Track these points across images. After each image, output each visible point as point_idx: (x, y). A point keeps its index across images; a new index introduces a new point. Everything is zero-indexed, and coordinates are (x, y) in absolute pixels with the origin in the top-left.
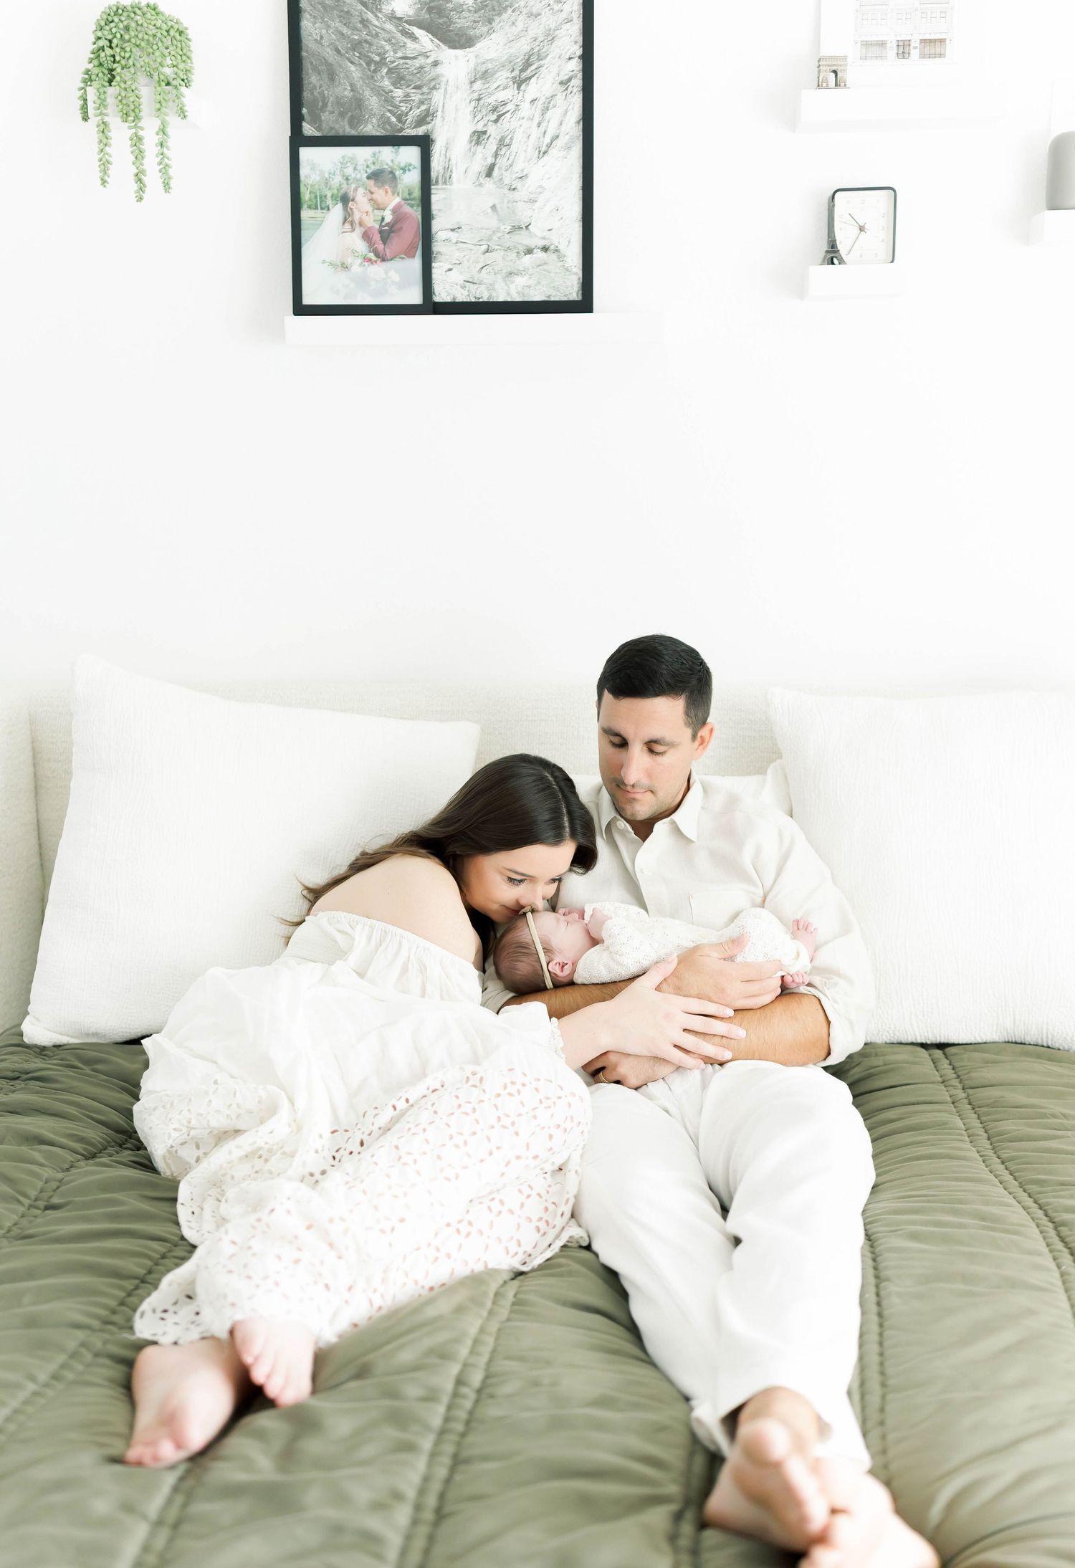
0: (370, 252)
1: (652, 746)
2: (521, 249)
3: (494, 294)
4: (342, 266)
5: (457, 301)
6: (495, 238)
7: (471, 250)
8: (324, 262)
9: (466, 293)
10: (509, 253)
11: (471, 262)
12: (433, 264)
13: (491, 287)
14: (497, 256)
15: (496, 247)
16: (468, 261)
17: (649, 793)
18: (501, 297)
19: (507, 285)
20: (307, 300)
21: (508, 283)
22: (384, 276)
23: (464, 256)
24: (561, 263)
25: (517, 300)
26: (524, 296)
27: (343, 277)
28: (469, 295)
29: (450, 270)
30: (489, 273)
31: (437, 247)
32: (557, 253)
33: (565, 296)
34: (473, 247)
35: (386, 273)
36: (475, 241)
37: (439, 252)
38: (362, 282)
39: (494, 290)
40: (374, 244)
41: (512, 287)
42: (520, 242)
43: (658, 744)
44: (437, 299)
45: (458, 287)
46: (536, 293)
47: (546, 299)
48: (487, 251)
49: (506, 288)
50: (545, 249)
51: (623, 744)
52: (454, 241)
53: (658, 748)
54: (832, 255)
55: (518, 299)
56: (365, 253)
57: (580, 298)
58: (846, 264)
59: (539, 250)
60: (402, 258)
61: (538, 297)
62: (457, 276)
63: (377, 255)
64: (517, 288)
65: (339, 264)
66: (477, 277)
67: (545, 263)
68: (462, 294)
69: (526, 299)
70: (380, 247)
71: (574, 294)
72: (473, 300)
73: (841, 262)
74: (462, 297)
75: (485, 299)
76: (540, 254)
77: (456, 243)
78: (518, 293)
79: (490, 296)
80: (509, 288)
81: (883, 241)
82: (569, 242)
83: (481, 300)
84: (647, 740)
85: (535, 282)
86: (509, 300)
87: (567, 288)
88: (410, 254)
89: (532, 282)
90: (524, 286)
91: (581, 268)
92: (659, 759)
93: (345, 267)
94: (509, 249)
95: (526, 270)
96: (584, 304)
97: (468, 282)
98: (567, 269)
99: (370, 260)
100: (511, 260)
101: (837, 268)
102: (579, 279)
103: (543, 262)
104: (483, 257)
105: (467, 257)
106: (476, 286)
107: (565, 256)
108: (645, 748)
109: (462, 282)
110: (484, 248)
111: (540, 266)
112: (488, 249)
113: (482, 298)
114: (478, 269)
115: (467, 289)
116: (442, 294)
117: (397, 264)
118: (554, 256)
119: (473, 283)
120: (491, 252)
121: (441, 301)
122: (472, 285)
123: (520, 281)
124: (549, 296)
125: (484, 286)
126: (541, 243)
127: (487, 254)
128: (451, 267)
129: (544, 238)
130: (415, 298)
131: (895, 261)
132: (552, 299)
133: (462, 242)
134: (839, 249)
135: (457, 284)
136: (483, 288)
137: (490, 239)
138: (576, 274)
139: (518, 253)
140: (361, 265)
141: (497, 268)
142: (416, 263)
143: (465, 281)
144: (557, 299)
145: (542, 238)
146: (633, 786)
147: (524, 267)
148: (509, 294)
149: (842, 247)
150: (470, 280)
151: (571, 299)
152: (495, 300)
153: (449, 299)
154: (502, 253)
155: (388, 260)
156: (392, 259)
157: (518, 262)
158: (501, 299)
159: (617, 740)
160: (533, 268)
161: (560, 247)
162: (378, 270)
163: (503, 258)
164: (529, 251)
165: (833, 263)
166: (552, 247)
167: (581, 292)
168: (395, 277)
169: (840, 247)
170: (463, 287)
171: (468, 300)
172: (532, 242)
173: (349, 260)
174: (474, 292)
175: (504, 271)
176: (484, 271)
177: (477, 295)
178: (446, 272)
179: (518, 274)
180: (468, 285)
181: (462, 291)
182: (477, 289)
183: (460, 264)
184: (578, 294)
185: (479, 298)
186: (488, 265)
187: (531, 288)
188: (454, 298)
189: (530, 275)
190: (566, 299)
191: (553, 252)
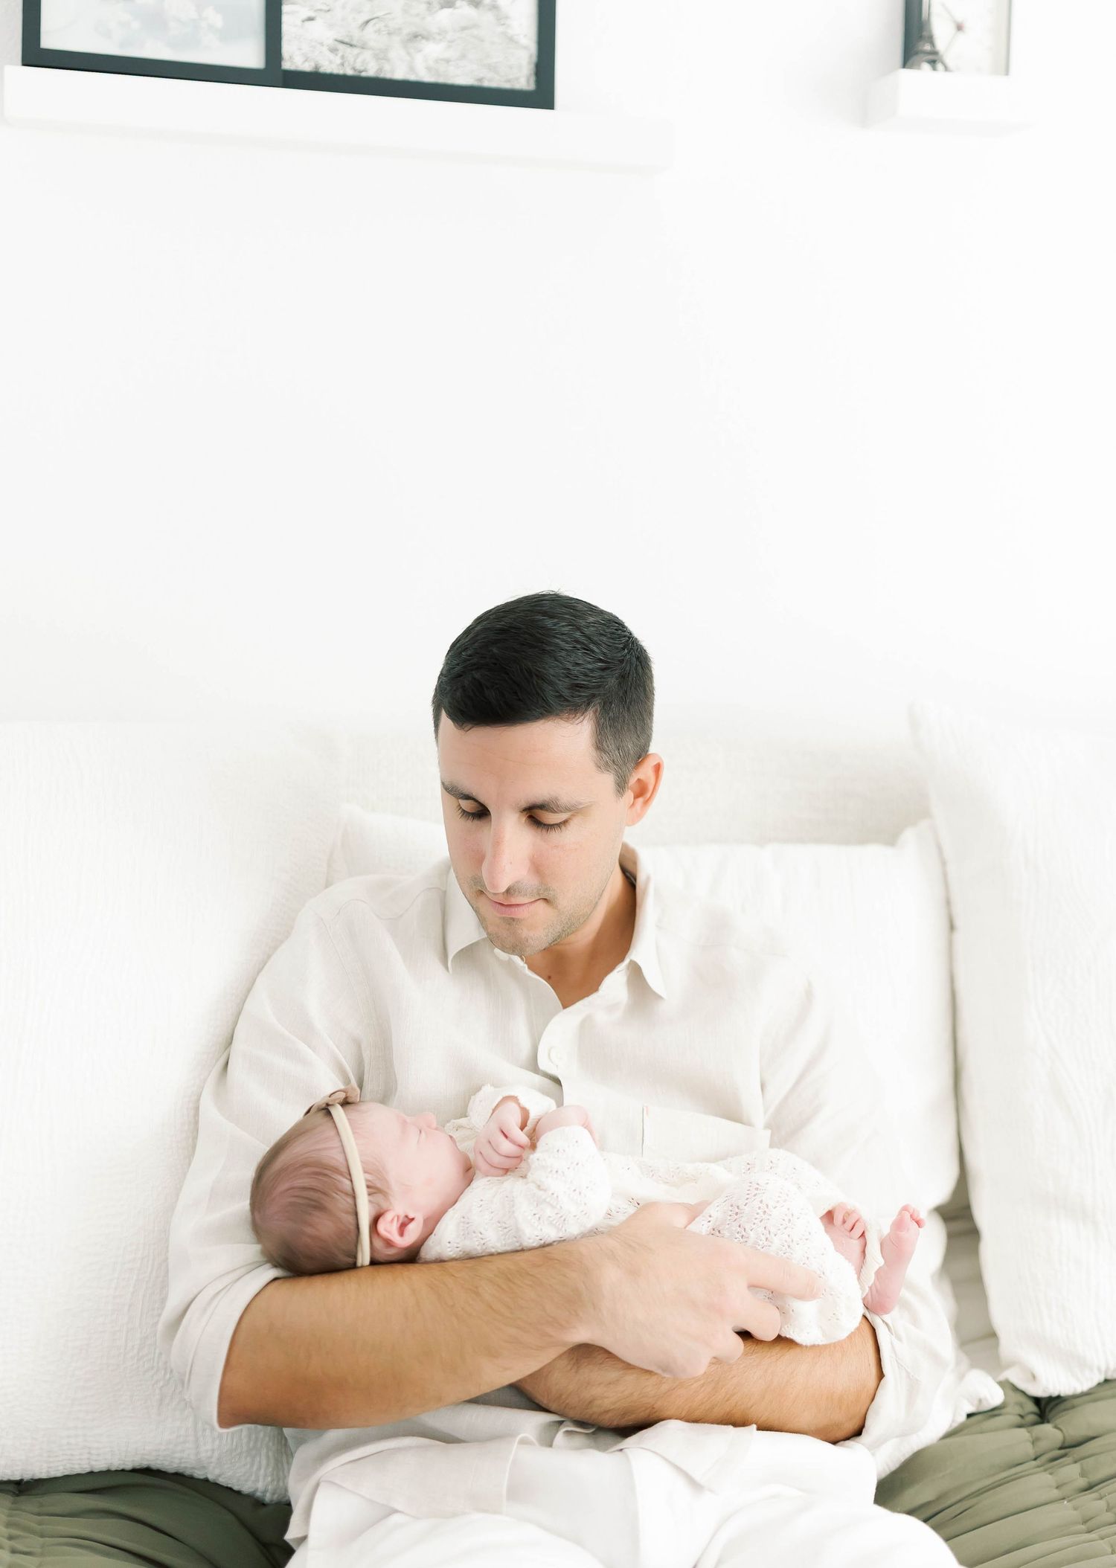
1: (535, 815)
3: (387, 66)
5: (323, 70)
9: (338, 61)
10: (414, 4)
11: (348, 9)
13: (382, 56)
14: (394, 5)
16: (344, 7)
17: (542, 904)
18: (399, 72)
19: (409, 54)
20: (53, 39)
21: (411, 51)
22: (197, 17)
24: (500, 29)
25: (426, 80)
26: (439, 76)
28: (342, 64)
29: (311, 19)
30: (379, 31)
32: (494, 12)
33: (509, 81)
35: (199, 12)
38: (155, 22)
39: (388, 60)
41: (419, 57)
43: (547, 810)
44: (287, 65)
45: (325, 49)
46: (459, 72)
47: (475, 84)
49: (408, 57)
50: (475, 2)
51: (482, 813)
53: (550, 817)
55: (427, 77)
57: (533, 86)
59: (464, 3)
61: (462, 78)
62: (322, 32)
64: (426, 61)
66: (357, 36)
67: (477, 26)
68: (331, 62)
69: (441, 80)
71: (523, 79)
72: (350, 72)
74: (331, 65)
75: (371, 72)
76: (464, 9)
78: (429, 69)
79: (380, 70)
80: (413, 57)
83: (364, 74)
84: (524, 804)
85: (457, 54)
86: (412, 78)
87: (511, 68)
89: (453, 53)
90: (438, 59)
91: (536, 39)
92: (554, 835)
95: (442, 32)
96: (541, 95)
97: (342, 42)
98: (511, 40)
100: (416, 14)
102: (530, 55)
103: (472, 22)
104: (369, 4)
105: (341, 1)
106: (356, 51)
107: (507, 17)
108: (524, 819)
109: (331, 42)
111: (464, 29)
113: (365, 70)
114: (361, 22)
115: (340, 54)
116: (295, 57)
118: (489, 16)
119: (352, 45)
121: (295, 68)
122: (349, 50)
123: (432, 49)
124: (480, 80)
125: (371, 52)
128: (312, 14)
130: (252, 57)
132: (486, 84)
135: (322, 45)
136: (367, 55)
138: (525, 48)
139: (430, 3)
141: (393, 26)
143: (336, 40)
144: (492, 85)
147: (439, 28)
148: (412, 69)
150: (346, 40)
151: (517, 86)
152: (389, 75)
153: (307, 67)
157: (429, 19)
158: (399, 75)
159: (466, 805)
160: (455, 30)
161: (501, 3)
162: (183, 5)
163: (402, 9)
164: (448, 4)
167: (533, 79)
170: (333, 50)
171: (341, 72)
174: (352, 60)
175: (405, 31)
176: (370, 27)
177: (359, 66)
178: (303, 21)
179: (426, 37)
180: (341, 47)
181: (331, 56)
182: (358, 55)
183: (329, 11)
184: (528, 81)
185: (361, 72)
186: (377, 18)
187: (450, 63)
188: (316, 67)
189: (449, 42)
190: (507, 86)
191: (490, 10)
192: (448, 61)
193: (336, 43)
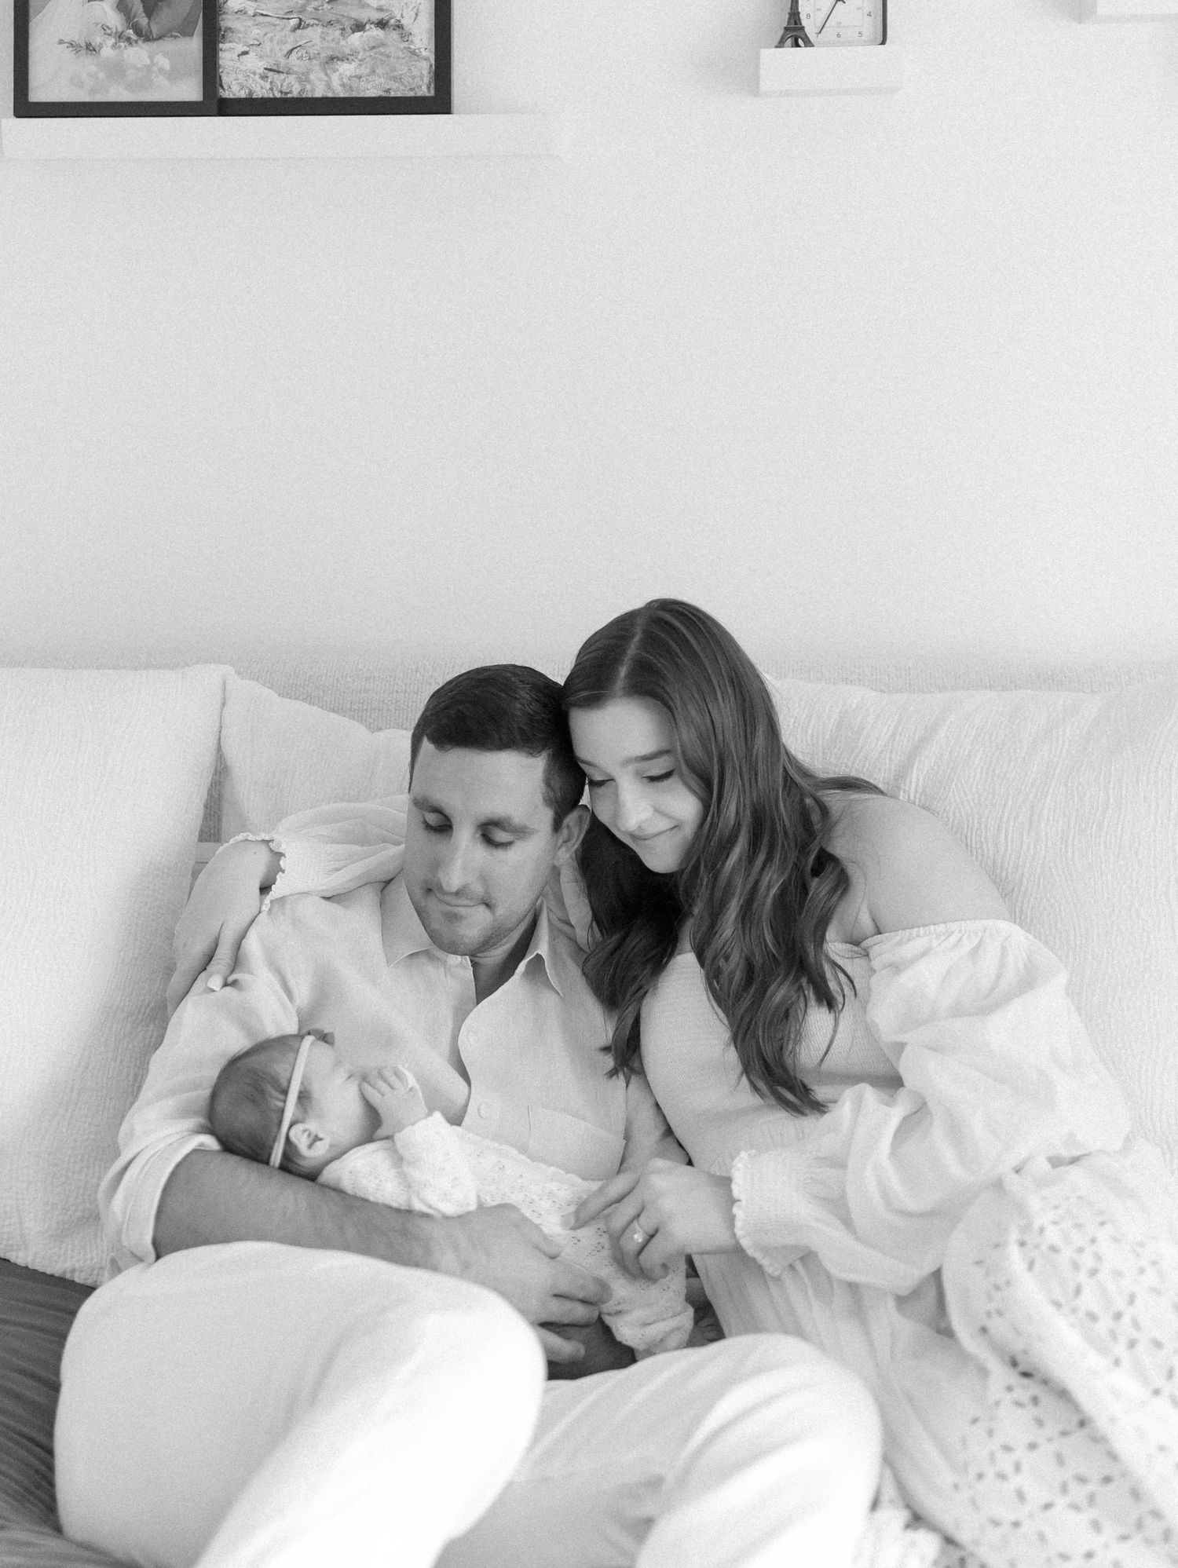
0: (128, 28)
1: (489, 831)
2: (348, 24)
3: (308, 87)
4: (87, 48)
5: (254, 96)
6: (310, 9)
7: (276, 25)
8: (61, 42)
9: (268, 86)
10: (330, 31)
11: (275, 42)
12: (221, 45)
13: (304, 78)
14: (313, 34)
15: (312, 22)
16: (271, 40)
17: (482, 908)
19: (326, 74)
20: (39, 94)
21: (329, 71)
22: (149, 63)
23: (265, 34)
24: (406, 44)
25: (342, 95)
26: (352, 91)
27: (87, 66)
28: (272, 89)
29: (245, 53)
30: (301, 58)
31: (227, 22)
32: (399, 31)
33: (411, 90)
34: (278, 22)
35: (151, 57)
36: (281, 13)
37: (230, 28)
38: (117, 70)
39: (309, 81)
40: (135, 17)
41: (335, 77)
42: (346, 14)
43: (500, 828)
45: (257, 76)
46: (369, 86)
47: (384, 94)
48: (299, 27)
49: (326, 78)
50: (382, 24)
51: (444, 826)
52: (251, 13)
53: (500, 836)
54: (794, 33)
56: (120, 30)
57: (432, 93)
58: (813, 46)
59: (372, 26)
60: (175, 37)
61: (371, 91)
62: (254, 63)
63: (138, 31)
64: (341, 79)
65: (83, 44)
67: (384, 45)
69: (354, 95)
70: (143, 21)
71: (424, 88)
72: (278, 95)
73: (808, 43)
74: (261, 90)
75: (295, 94)
76: (375, 32)
77: (254, 16)
78: (343, 85)
79: (303, 90)
80: (330, 78)
81: (869, 15)
82: (417, 15)
83: (289, 96)
84: (483, 819)
85: (368, 70)
86: (330, 95)
87: (413, 79)
88: (185, 31)
89: (363, 71)
90: (351, 76)
91: (433, 49)
92: (500, 854)
93: (90, 48)
94: (330, 23)
95: (354, 53)
96: (439, 101)
97: (271, 70)
98: (413, 53)
99: (128, 39)
100: (333, 40)
101: (803, 51)
102: (431, 66)
103: (379, 42)
104: (292, 35)
105: (269, 35)
106: (282, 76)
108: (479, 833)
109: (261, 71)
110: (294, 22)
111: (374, 48)
112: (300, 24)
113: (290, 92)
114: (286, 51)
116: (233, 87)
117: (168, 45)
118: (394, 35)
119: (279, 72)
120: (303, 28)
121: (231, 96)
122: (276, 76)
123: (346, 69)
124: (388, 91)
125: (295, 76)
126: (377, 16)
127: (299, 32)
128: (246, 49)
129: (380, 9)
130: (191, 90)
131: (888, 41)
133: (262, 15)
134: (803, 24)
135: (254, 73)
136: (292, 78)
137: (303, 10)
138: (427, 59)
139: (343, 29)
140: (114, 46)
141: (312, 51)
142: (194, 45)
143: (266, 69)
144: (399, 94)
145: (377, 9)
146: (457, 894)
147: (351, 50)
148: (329, 86)
149: (809, 26)
150: (275, 68)
151: (419, 94)
152: (310, 95)
153: (243, 94)
154: (319, 29)
155: (154, 40)
156: (160, 38)
157: (343, 42)
158: (318, 94)
159: (434, 819)
160: (365, 50)
161: (404, 22)
162: (138, 54)
163: (321, 37)
164: (359, 27)
165: (797, 45)
166: (392, 22)
167: (433, 86)
168: (165, 63)
169: (805, 22)
170: (264, 77)
171: (271, 96)
172: (363, 15)
173: (97, 40)
174: (279, 85)
175: (323, 55)
176: (294, 55)
177: (285, 89)
178: (239, 56)
179: (342, 58)
180: (270, 74)
181: (262, 82)
182: (284, 80)
183: (259, 45)
184: (429, 88)
185: (287, 93)
186: (300, 46)
187: (361, 80)
188: (251, 93)
189: (360, 61)
190: (411, 94)
191: (394, 29)
192: (359, 77)
193: (266, 71)
